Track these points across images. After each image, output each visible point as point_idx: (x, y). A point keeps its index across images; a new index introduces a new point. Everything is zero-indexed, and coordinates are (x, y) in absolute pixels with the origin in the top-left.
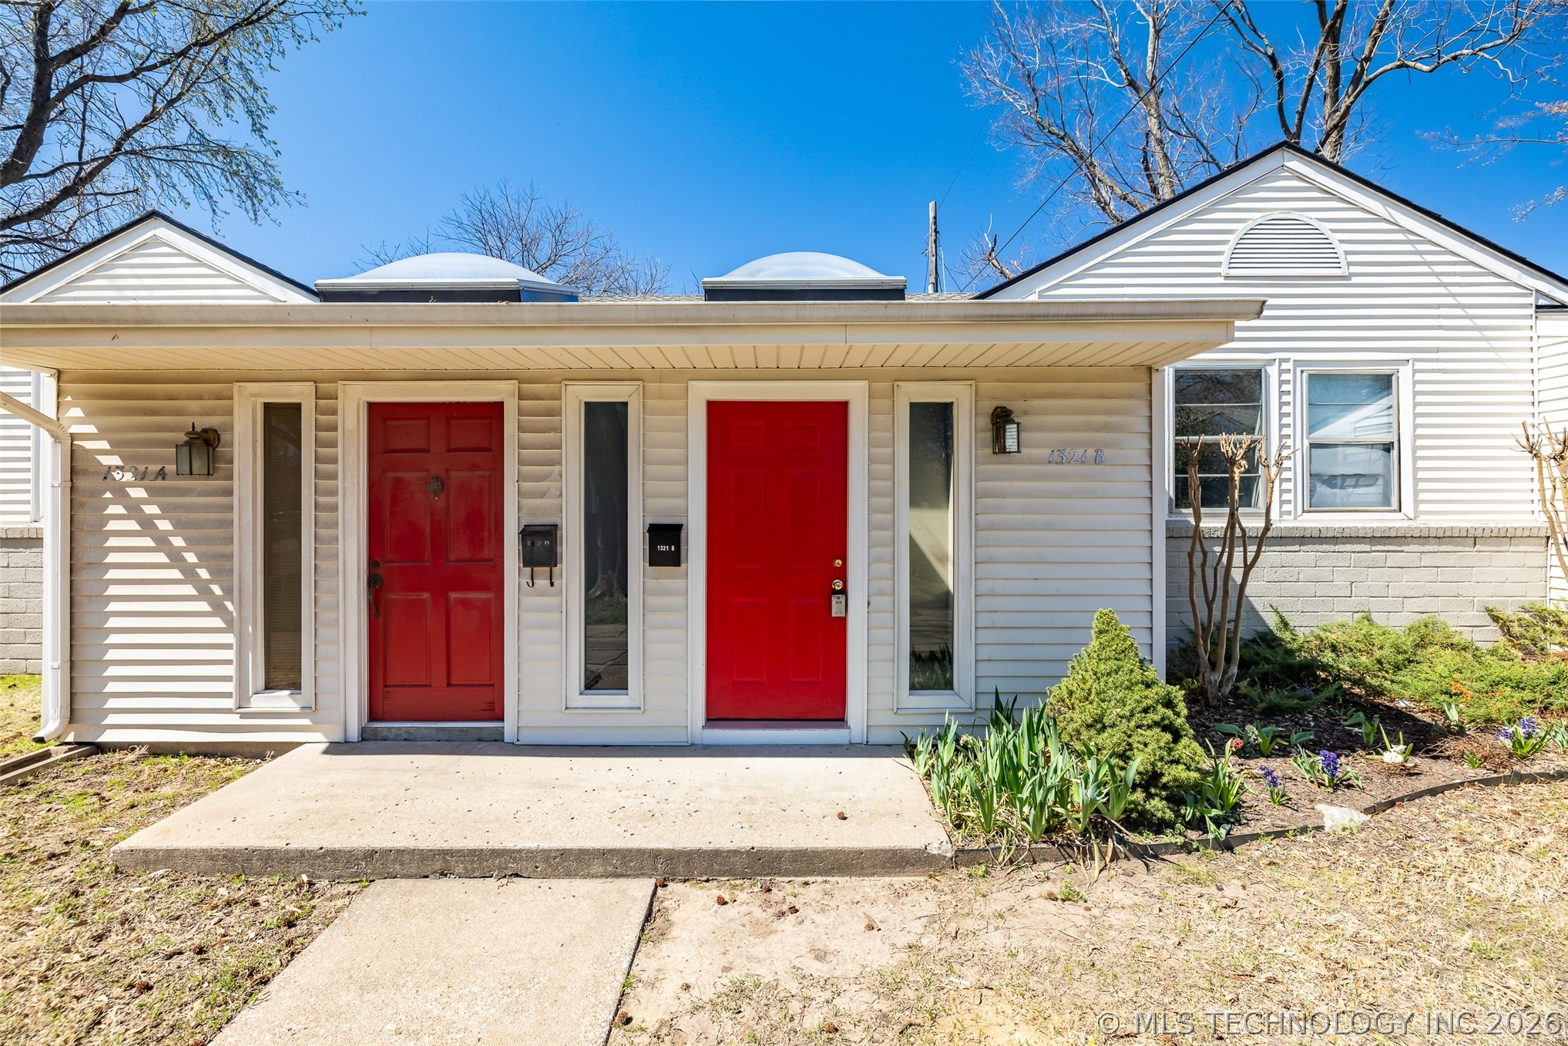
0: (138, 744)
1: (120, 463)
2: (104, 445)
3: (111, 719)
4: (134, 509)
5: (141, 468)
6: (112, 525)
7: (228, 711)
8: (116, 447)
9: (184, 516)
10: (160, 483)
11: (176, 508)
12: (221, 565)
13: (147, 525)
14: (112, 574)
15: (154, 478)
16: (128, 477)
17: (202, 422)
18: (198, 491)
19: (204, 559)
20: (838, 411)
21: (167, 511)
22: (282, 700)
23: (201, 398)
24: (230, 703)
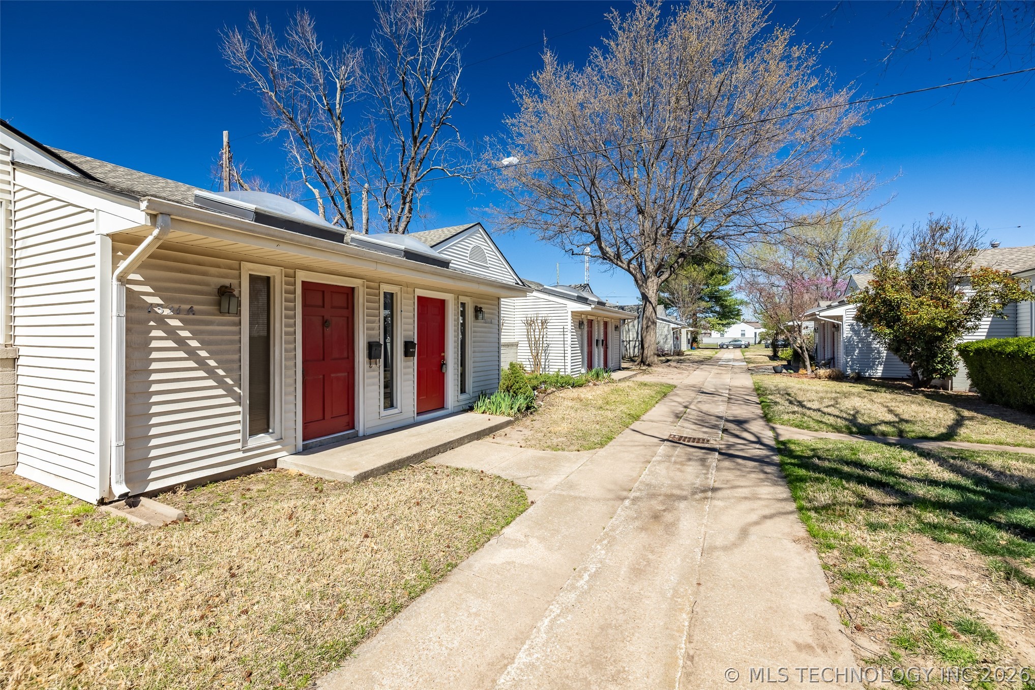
0: (179, 484)
1: (161, 302)
2: (148, 289)
3: (153, 475)
4: (171, 333)
5: (176, 306)
6: (154, 344)
7: (239, 450)
8: (158, 291)
9: (206, 338)
10: (191, 317)
11: (202, 332)
12: (232, 368)
13: (181, 343)
14: (154, 377)
15: (187, 314)
16: (167, 312)
17: (226, 282)
18: (220, 325)
19: (221, 364)
20: (442, 303)
21: (195, 335)
22: (263, 439)
23: (219, 267)
24: (238, 446)
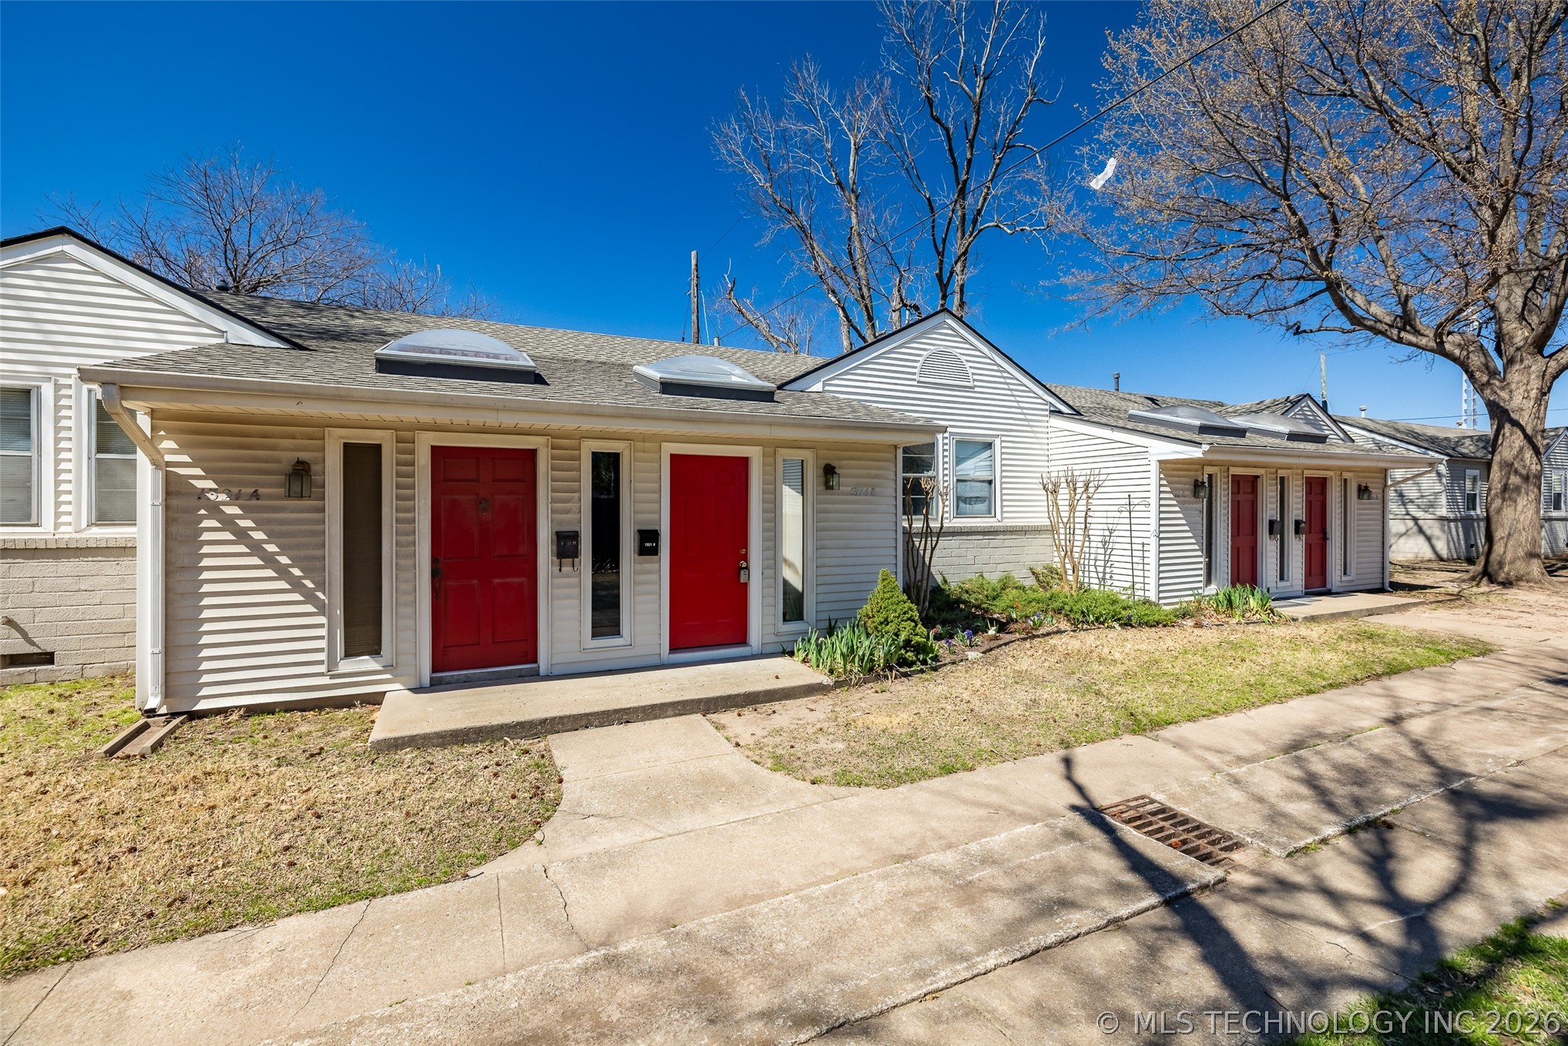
0: (236, 707)
1: (214, 486)
2: (199, 472)
3: (205, 692)
4: (228, 523)
5: (235, 490)
6: (205, 536)
7: (322, 674)
8: (210, 474)
9: (277, 528)
10: (254, 502)
11: (269, 522)
12: (314, 566)
13: (242, 535)
14: (205, 575)
15: (251, 500)
16: (223, 497)
17: (304, 456)
18: (295, 511)
19: (296, 561)
20: (744, 462)
21: (260, 525)
22: (366, 663)
23: (294, 437)
24: (323, 668)
